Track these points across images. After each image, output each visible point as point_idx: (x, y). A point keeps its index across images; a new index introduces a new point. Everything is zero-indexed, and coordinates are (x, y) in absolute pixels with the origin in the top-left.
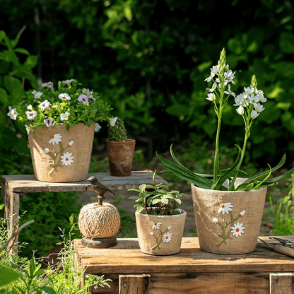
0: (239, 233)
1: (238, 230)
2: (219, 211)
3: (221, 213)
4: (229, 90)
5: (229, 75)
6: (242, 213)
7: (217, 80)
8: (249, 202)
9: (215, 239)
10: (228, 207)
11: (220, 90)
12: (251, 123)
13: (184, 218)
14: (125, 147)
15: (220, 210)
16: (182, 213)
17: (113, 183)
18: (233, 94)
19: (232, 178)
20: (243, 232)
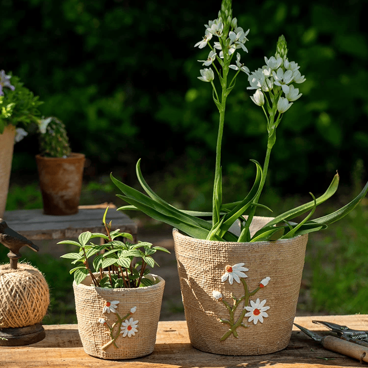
0: (260, 317)
1: (257, 312)
2: (223, 278)
3: (227, 281)
4: (238, 62)
5: (238, 36)
6: (265, 282)
7: (218, 45)
8: (276, 262)
9: (217, 328)
10: (239, 270)
11: (222, 63)
12: (278, 120)
13: (161, 292)
14: (67, 166)
15: (225, 275)
16: (158, 281)
17: (45, 228)
18: (245, 69)
19: (246, 217)
20: (266, 315)
